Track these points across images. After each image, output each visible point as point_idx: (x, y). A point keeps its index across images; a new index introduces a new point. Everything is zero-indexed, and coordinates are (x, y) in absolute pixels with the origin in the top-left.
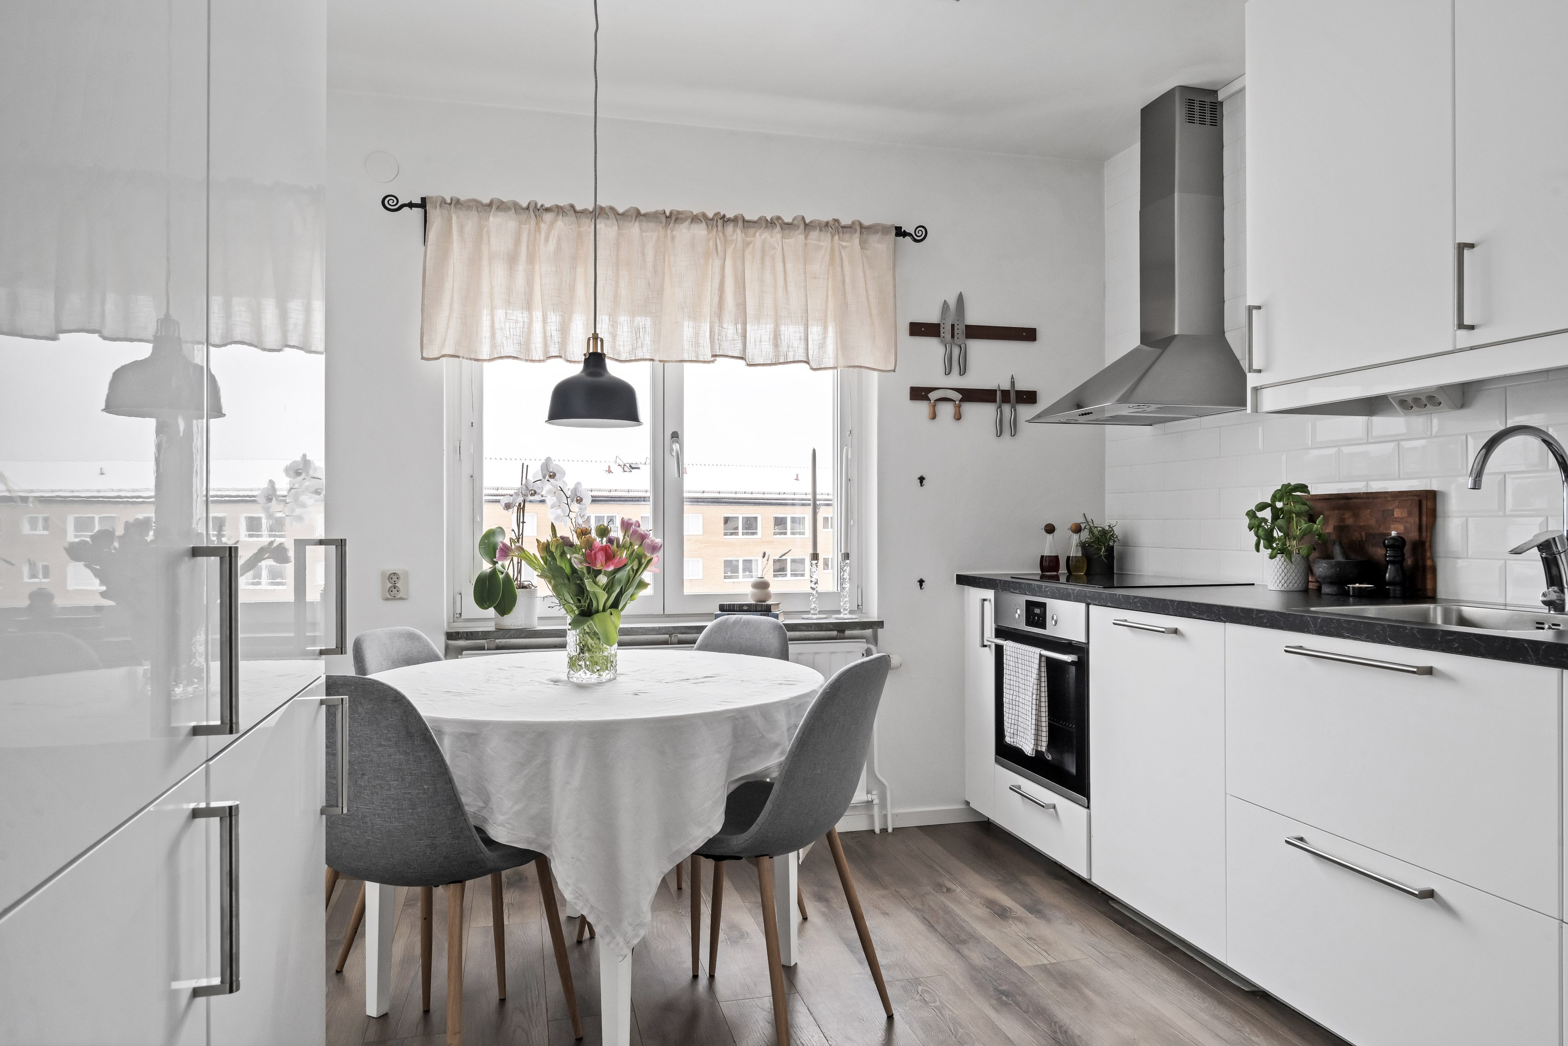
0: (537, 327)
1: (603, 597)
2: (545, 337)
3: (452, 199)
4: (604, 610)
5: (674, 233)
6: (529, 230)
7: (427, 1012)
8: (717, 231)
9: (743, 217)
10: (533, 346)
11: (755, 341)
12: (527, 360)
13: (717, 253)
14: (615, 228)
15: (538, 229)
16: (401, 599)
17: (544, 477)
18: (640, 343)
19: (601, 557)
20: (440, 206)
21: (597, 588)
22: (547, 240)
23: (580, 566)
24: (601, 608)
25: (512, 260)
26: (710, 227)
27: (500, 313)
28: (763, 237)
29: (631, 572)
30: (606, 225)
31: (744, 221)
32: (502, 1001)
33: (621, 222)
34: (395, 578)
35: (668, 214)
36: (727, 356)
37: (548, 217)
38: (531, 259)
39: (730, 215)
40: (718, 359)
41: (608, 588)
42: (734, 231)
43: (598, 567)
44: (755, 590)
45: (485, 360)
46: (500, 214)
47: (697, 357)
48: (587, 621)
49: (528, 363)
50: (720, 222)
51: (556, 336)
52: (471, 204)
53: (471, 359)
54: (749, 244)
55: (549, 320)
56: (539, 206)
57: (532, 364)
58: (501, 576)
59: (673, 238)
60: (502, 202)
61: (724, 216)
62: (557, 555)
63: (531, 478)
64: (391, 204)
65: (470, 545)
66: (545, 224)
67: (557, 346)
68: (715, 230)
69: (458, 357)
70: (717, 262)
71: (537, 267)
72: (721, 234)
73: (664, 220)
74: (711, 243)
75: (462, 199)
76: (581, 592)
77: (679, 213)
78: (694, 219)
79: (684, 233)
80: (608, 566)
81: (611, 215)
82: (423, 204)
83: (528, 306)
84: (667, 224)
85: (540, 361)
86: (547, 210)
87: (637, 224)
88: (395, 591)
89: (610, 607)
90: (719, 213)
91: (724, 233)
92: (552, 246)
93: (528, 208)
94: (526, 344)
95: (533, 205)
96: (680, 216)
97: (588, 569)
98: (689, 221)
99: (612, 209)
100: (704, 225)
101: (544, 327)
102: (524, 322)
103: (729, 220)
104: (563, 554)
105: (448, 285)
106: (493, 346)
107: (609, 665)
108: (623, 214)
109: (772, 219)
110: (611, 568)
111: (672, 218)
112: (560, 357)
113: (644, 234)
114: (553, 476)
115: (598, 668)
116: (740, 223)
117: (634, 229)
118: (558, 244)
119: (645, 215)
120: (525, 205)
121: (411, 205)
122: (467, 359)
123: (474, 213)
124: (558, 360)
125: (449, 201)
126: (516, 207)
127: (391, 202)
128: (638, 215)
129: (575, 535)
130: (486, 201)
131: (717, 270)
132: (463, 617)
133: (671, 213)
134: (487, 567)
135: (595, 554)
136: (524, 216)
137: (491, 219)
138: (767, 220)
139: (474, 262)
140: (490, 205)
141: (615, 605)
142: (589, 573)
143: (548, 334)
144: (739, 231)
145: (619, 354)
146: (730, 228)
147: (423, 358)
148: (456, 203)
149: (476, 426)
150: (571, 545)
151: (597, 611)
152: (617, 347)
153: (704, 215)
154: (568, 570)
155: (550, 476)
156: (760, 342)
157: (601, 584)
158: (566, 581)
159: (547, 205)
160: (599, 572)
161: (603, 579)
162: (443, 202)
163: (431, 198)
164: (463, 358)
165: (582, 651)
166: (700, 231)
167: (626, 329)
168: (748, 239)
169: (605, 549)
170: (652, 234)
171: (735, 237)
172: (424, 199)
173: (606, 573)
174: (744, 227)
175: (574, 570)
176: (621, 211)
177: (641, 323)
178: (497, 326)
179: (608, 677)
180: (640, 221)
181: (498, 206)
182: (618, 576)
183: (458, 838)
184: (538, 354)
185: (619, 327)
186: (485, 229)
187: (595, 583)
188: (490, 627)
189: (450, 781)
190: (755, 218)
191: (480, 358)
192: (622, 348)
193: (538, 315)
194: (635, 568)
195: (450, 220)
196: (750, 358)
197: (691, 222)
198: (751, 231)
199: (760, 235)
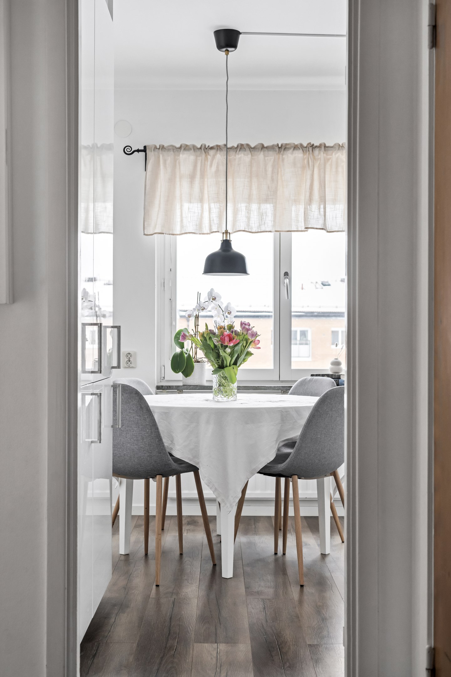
0: (206, 214)
1: (229, 359)
2: (210, 220)
3: (160, 146)
4: (230, 366)
5: (284, 156)
6: (202, 160)
7: (146, 554)
8: (309, 154)
9: (325, 144)
10: (204, 225)
11: (333, 217)
12: (200, 234)
13: (309, 167)
14: (250, 156)
15: (206, 159)
16: (132, 367)
17: (209, 300)
18: (263, 222)
19: (227, 339)
20: (154, 150)
21: (225, 354)
22: (211, 166)
23: (217, 344)
24: (228, 365)
25: (192, 177)
26: (305, 152)
27: (186, 205)
28: (337, 155)
29: (243, 347)
30: (244, 155)
31: (325, 147)
32: (181, 554)
33: (253, 152)
34: (129, 356)
35: (280, 146)
36: (313, 228)
37: (212, 152)
38: (203, 176)
39: (317, 144)
40: (310, 230)
41: (231, 355)
42: (319, 153)
43: (226, 344)
44: (332, 366)
45: (178, 235)
46: (186, 152)
47: (297, 228)
48: (221, 371)
49: (201, 235)
50: (311, 149)
51: (216, 220)
52: (170, 148)
53: (170, 234)
54: (329, 159)
55: (212, 211)
56: (207, 147)
57: (203, 235)
58: (186, 356)
59: (283, 160)
60: (187, 146)
61: (313, 145)
62: (208, 339)
63: (202, 300)
64: (128, 151)
65: (169, 339)
66: (210, 156)
67: (216, 226)
68: (308, 153)
69: (163, 234)
70: (309, 173)
71: (206, 180)
72: (311, 155)
73: (277, 149)
74: (306, 161)
75: (166, 145)
76: (218, 356)
77: (286, 144)
78: (296, 147)
79: (290, 156)
80: (230, 343)
81: (247, 149)
82: (145, 150)
83: (201, 200)
84: (279, 152)
85: (207, 234)
86: (212, 148)
87: (262, 153)
88: (129, 363)
89: (233, 364)
90: (310, 143)
91: (313, 155)
92: (214, 169)
93: (201, 148)
94: (200, 225)
95: (203, 146)
96: (287, 146)
97: (222, 345)
98: (292, 149)
99: (248, 145)
100: (301, 150)
101: (210, 215)
102: (198, 213)
103: (316, 147)
104: (210, 338)
105: (158, 194)
106: (182, 226)
107: (232, 393)
108: (254, 148)
109: (342, 144)
110: (232, 345)
111: (282, 148)
112: (218, 232)
113: (266, 158)
114: (214, 299)
115: (227, 394)
116: (323, 148)
117: (261, 156)
118: (218, 167)
119: (267, 148)
120: (199, 146)
121: (138, 151)
122: (168, 234)
123: (172, 152)
124: (217, 233)
125: (158, 147)
126: (194, 148)
127: (128, 150)
128: (263, 147)
129: (216, 329)
130: (178, 146)
131: (309, 177)
132: (165, 379)
133: (282, 145)
134: (178, 350)
135: (224, 338)
136: (198, 152)
137: (181, 155)
138: (339, 145)
139: (172, 180)
140: (180, 148)
141: (235, 363)
142: (222, 347)
143: (212, 219)
144: (322, 153)
145: (252, 228)
146: (316, 151)
147: (144, 234)
148: (162, 148)
149: (173, 271)
150: (214, 334)
151: (227, 366)
152: (251, 224)
153: (301, 145)
154: (212, 346)
155: (213, 299)
156: (336, 218)
157: (227, 352)
158: (212, 351)
159: (211, 146)
160: (226, 347)
161: (228, 350)
162: (155, 147)
163: (148, 146)
164: (166, 234)
165: (220, 385)
166: (299, 154)
167: (256, 213)
168: (328, 157)
169: (229, 336)
170: (271, 157)
171: (320, 157)
172: (145, 147)
173: (230, 347)
174: (325, 150)
175: (215, 346)
176: (253, 146)
177: (264, 211)
178: (184, 215)
179: (232, 399)
180: (264, 151)
181: (185, 148)
182: (236, 348)
183: (160, 453)
184: (206, 230)
185: (252, 212)
186: (178, 161)
187: (225, 352)
188: (181, 384)
189: (157, 429)
190: (332, 145)
191: (175, 233)
192: (253, 225)
193: (206, 206)
194: (244, 345)
195: (159, 157)
196: (330, 227)
197: (294, 150)
198: (330, 152)
199: (335, 154)
